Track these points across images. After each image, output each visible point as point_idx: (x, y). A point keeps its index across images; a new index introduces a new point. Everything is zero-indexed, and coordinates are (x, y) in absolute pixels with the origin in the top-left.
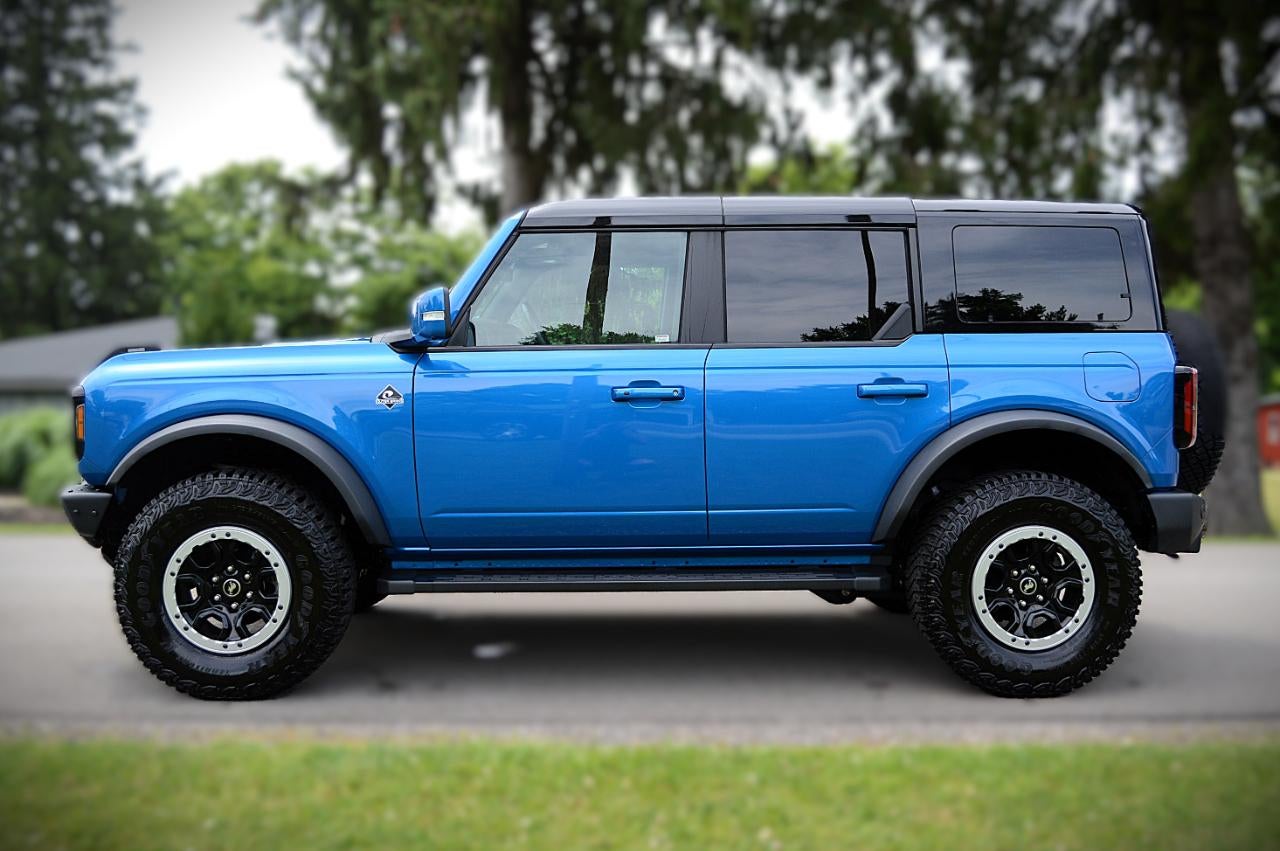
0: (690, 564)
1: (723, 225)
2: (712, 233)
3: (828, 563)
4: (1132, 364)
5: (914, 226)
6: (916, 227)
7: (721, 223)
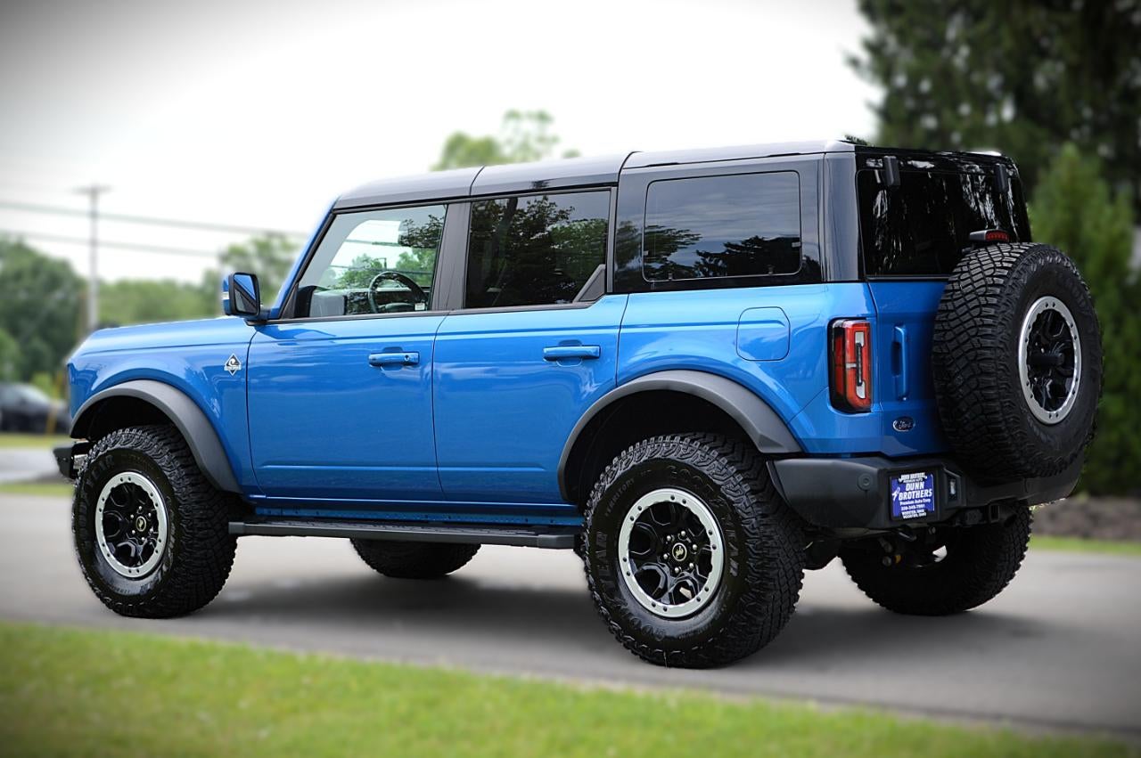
0: (453, 520)
1: (470, 197)
2: (464, 204)
3: (554, 523)
4: (784, 320)
5: (616, 184)
6: (618, 186)
7: (467, 194)
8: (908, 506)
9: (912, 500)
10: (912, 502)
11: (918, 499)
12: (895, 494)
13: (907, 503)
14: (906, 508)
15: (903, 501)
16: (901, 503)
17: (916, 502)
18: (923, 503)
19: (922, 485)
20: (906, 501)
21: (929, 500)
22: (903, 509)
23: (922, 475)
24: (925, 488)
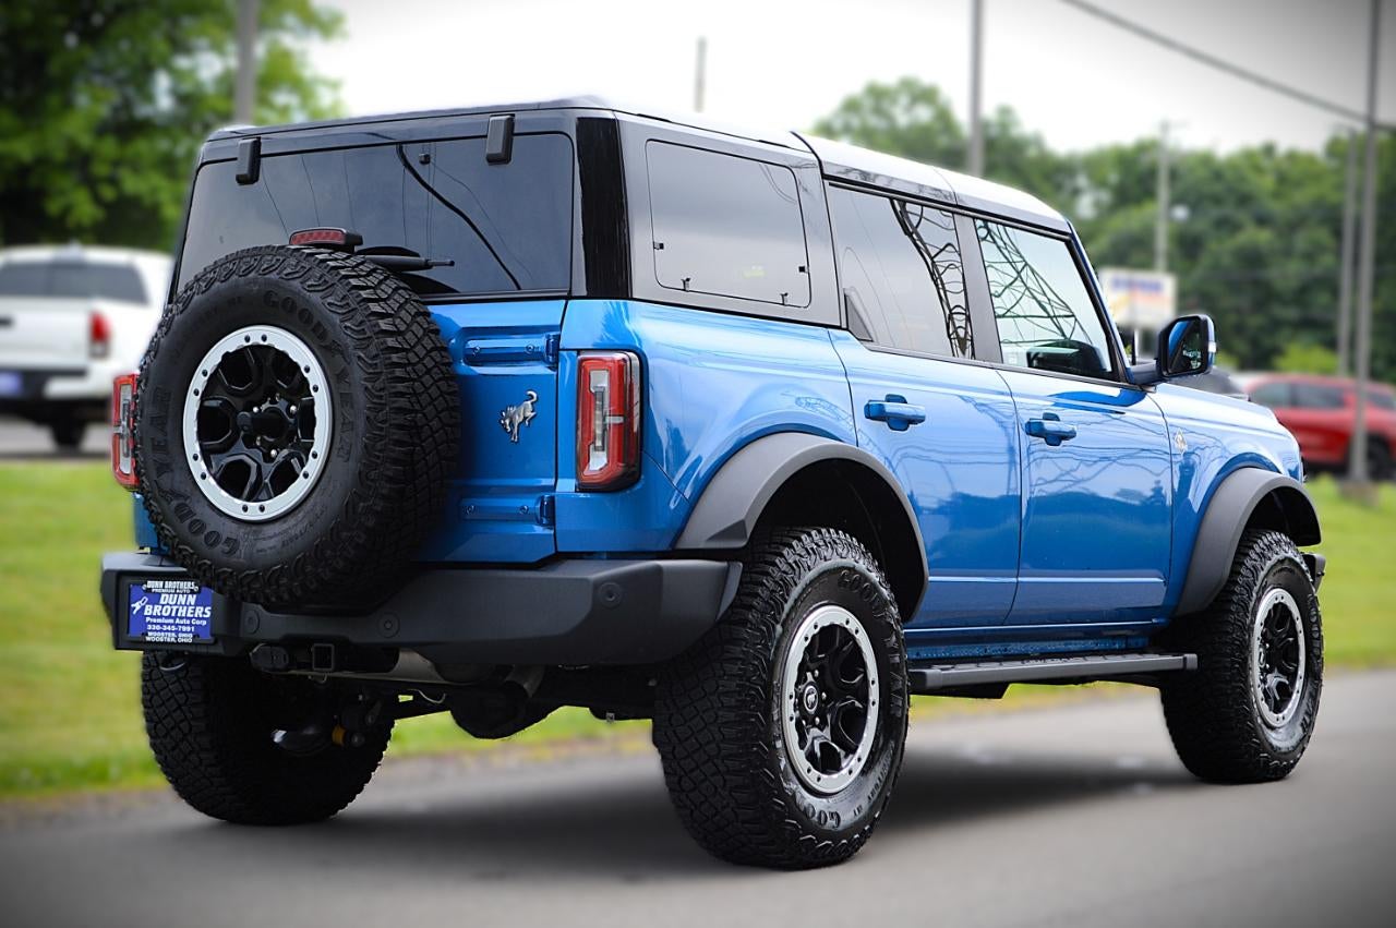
8: (162, 625)
9: (170, 617)
10: (171, 621)
11: (181, 618)
12: (137, 606)
13: (159, 621)
14: (158, 627)
15: (152, 616)
16: (148, 619)
17: (177, 621)
18: (191, 625)
19: (192, 599)
20: (157, 617)
21: (205, 623)
22: (150, 627)
23: (189, 585)
24: (196, 605)
